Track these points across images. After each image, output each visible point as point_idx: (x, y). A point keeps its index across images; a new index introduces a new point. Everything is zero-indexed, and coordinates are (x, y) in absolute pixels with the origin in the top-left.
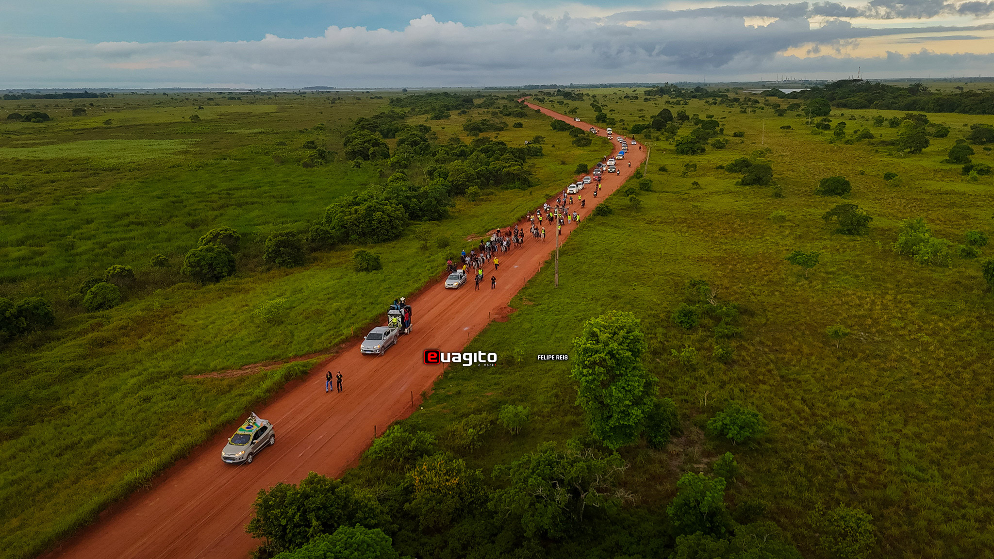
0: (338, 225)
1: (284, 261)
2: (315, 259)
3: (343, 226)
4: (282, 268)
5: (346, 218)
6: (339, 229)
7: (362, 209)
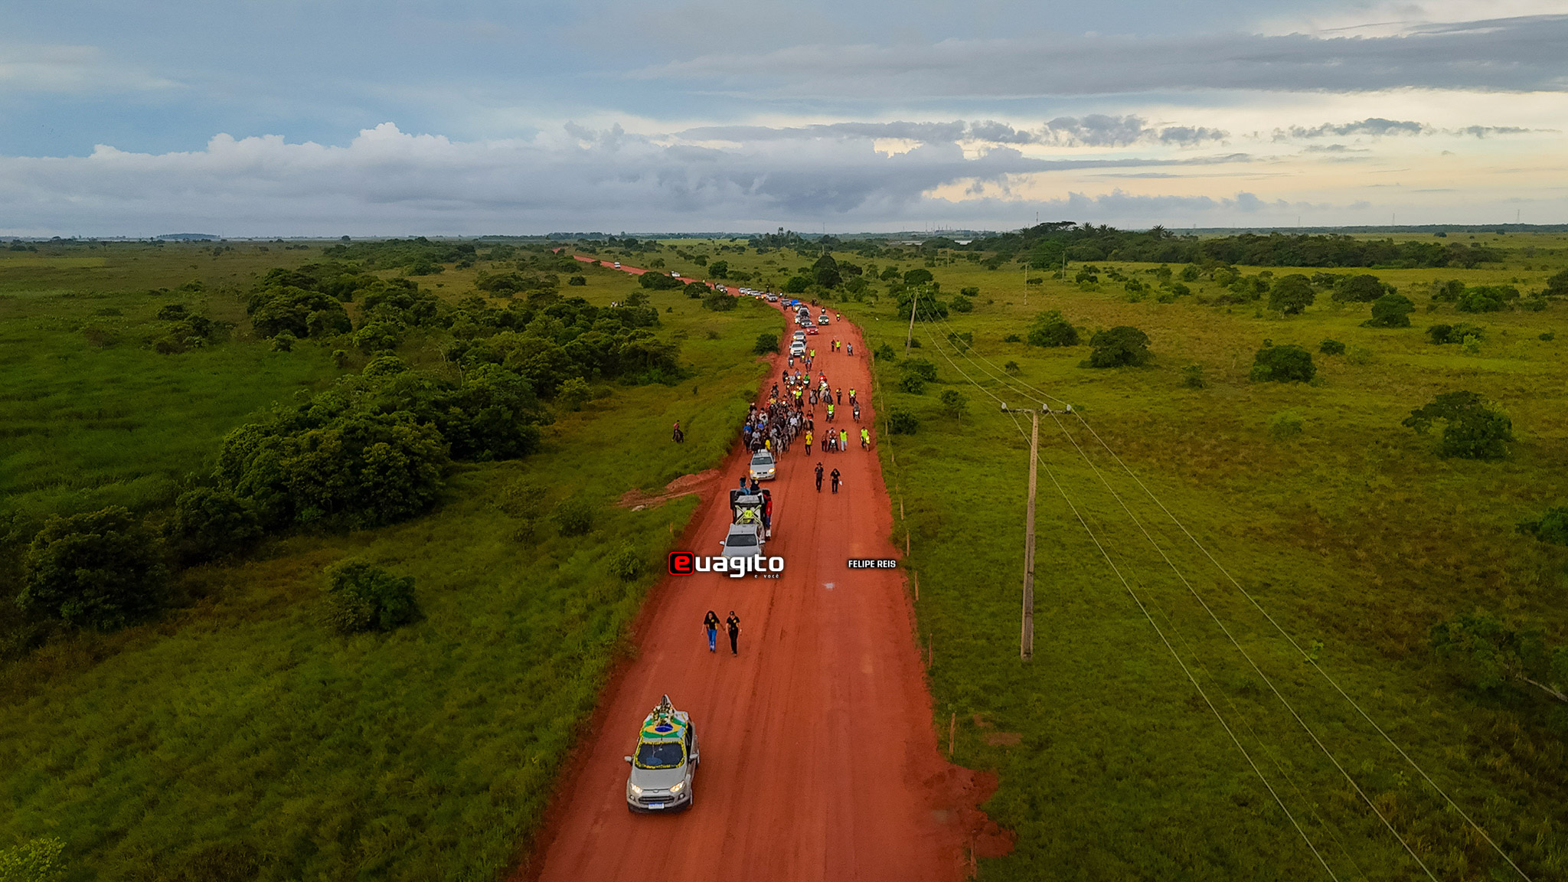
0: (261, 483)
1: (88, 611)
2: (198, 592)
3: (276, 486)
4: (83, 633)
5: (285, 462)
6: (265, 495)
7: (330, 435)
